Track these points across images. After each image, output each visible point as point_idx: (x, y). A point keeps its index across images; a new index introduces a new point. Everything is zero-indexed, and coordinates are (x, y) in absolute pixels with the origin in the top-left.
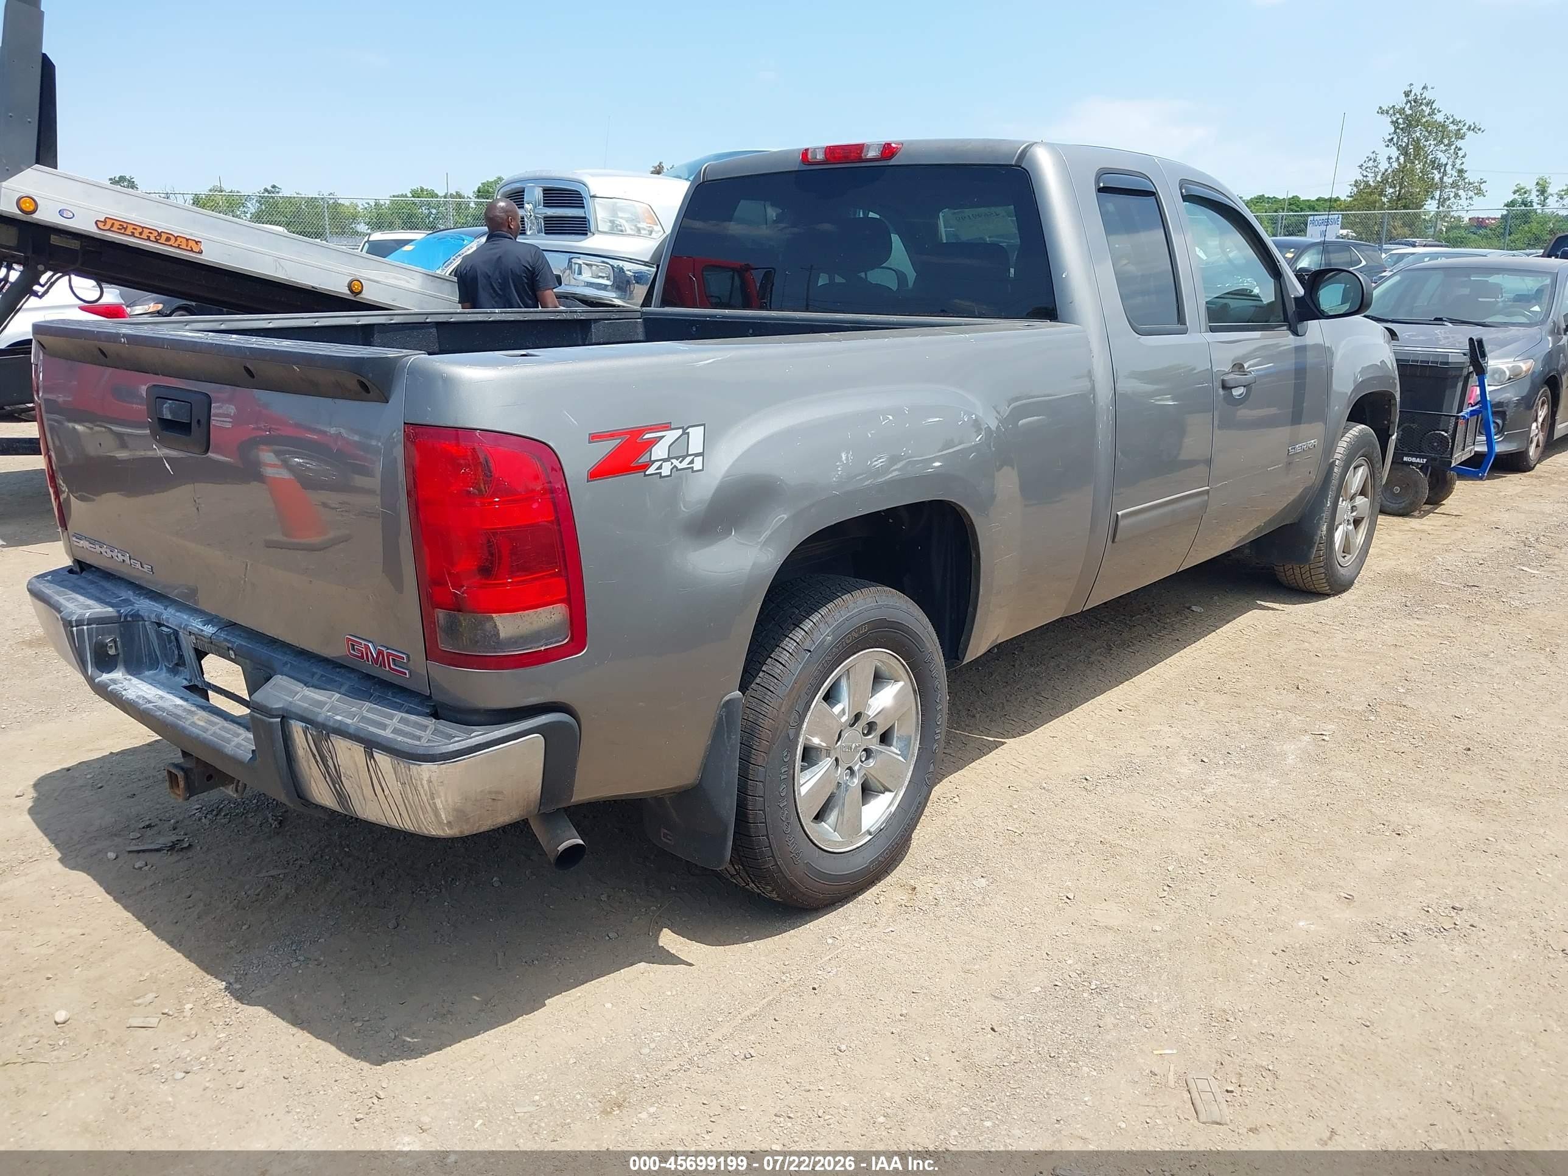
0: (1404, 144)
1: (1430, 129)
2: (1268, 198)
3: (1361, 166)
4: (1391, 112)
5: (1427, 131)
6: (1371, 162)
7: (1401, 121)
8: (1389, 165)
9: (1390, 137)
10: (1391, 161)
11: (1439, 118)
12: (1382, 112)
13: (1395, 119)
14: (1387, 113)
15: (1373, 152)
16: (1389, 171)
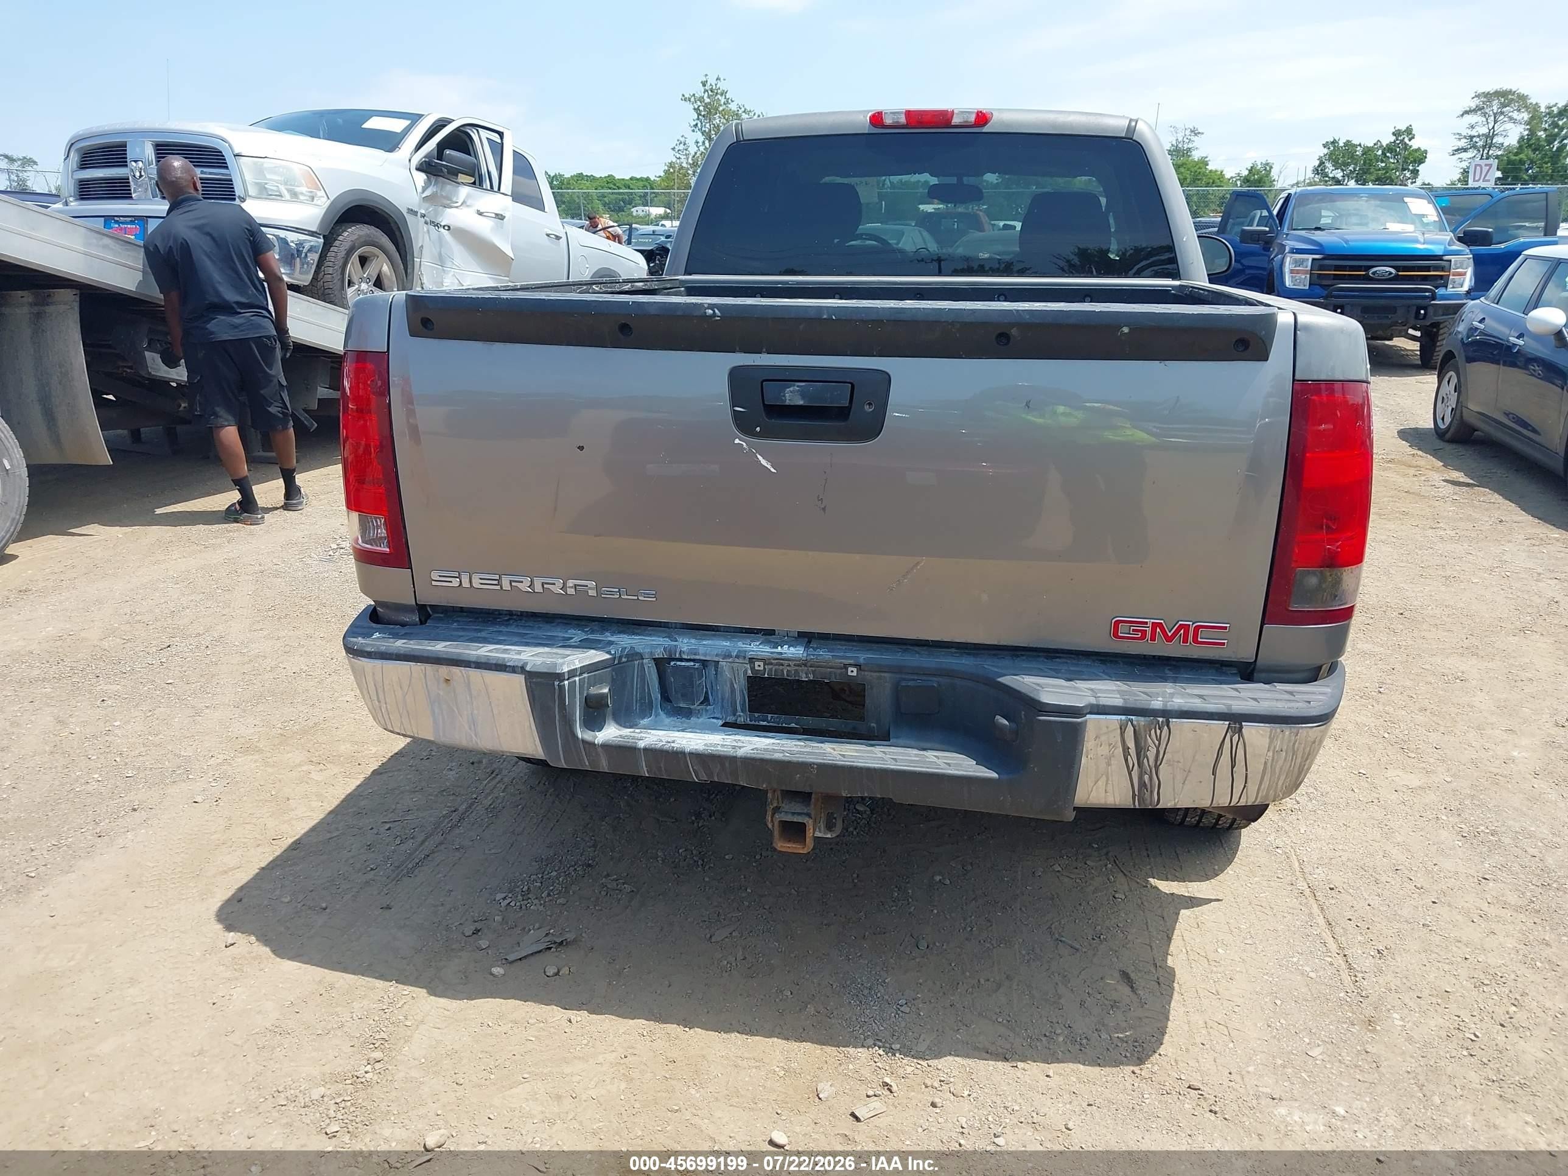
0: (707, 130)
1: (726, 117)
2: (587, 176)
3: (673, 149)
4: (692, 99)
5: (724, 118)
6: (682, 145)
7: (701, 108)
8: (697, 149)
9: (695, 123)
10: (699, 145)
11: (733, 107)
12: (685, 99)
13: (696, 107)
14: (690, 101)
15: (682, 136)
16: (699, 153)
